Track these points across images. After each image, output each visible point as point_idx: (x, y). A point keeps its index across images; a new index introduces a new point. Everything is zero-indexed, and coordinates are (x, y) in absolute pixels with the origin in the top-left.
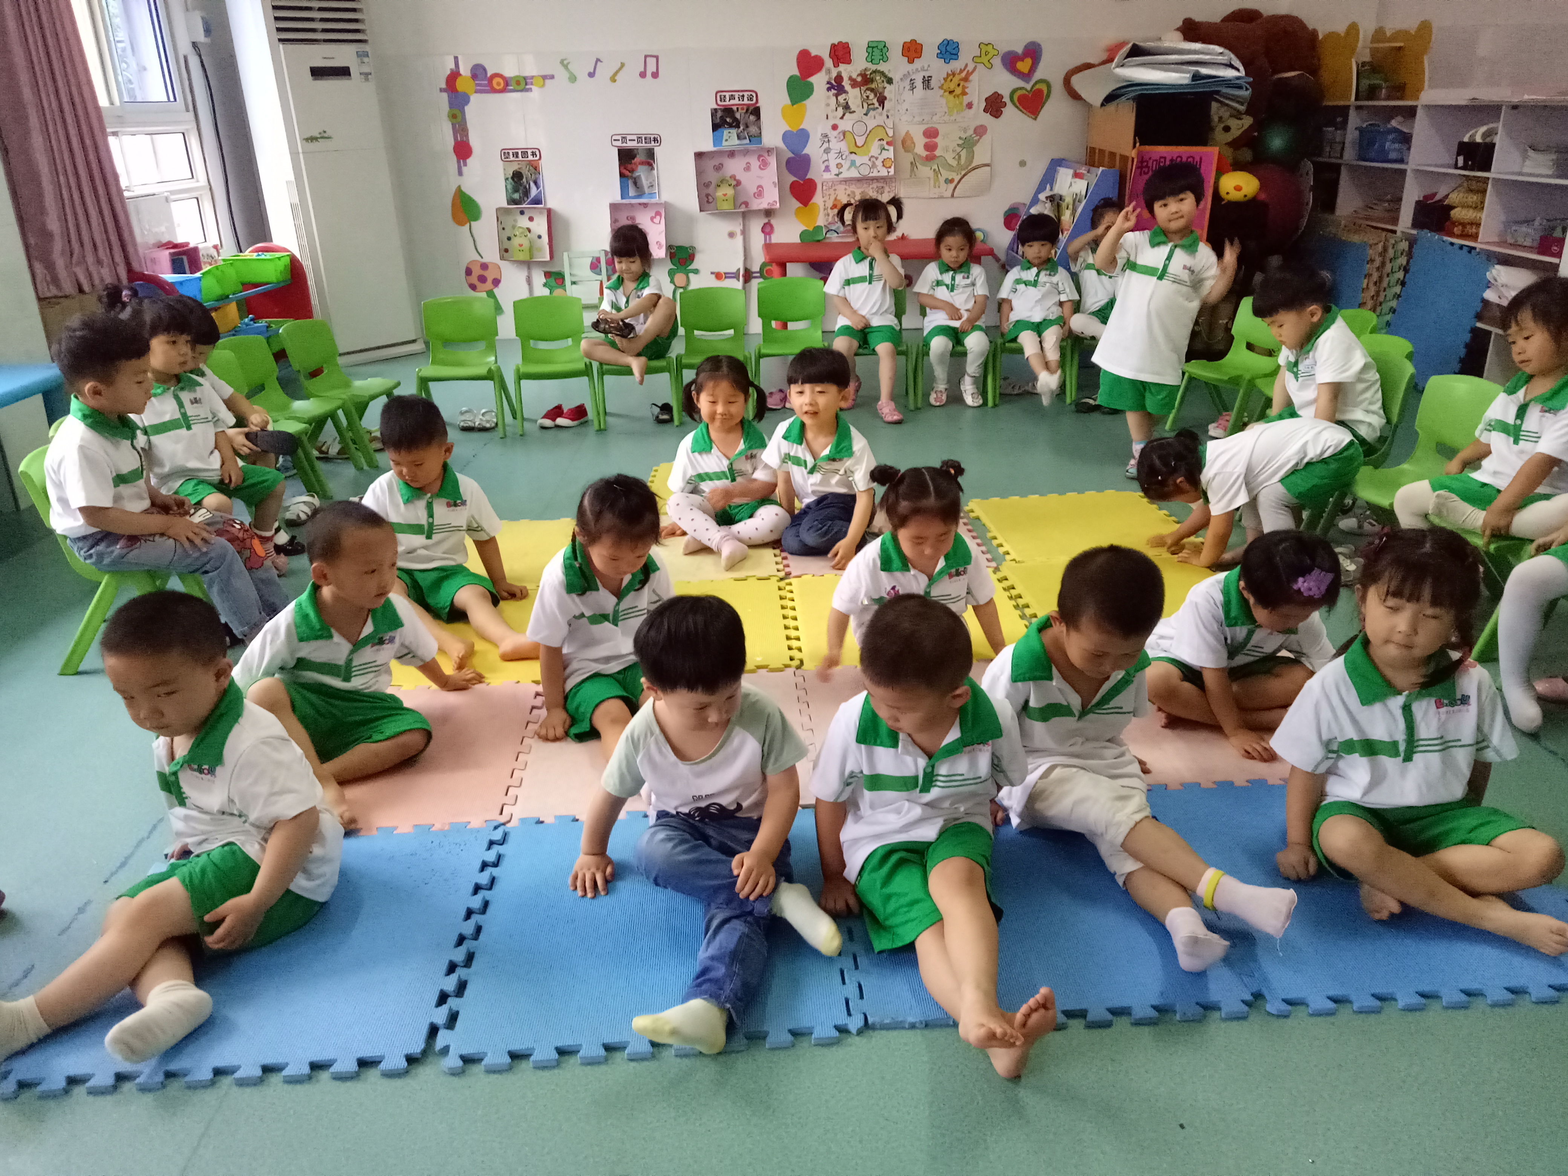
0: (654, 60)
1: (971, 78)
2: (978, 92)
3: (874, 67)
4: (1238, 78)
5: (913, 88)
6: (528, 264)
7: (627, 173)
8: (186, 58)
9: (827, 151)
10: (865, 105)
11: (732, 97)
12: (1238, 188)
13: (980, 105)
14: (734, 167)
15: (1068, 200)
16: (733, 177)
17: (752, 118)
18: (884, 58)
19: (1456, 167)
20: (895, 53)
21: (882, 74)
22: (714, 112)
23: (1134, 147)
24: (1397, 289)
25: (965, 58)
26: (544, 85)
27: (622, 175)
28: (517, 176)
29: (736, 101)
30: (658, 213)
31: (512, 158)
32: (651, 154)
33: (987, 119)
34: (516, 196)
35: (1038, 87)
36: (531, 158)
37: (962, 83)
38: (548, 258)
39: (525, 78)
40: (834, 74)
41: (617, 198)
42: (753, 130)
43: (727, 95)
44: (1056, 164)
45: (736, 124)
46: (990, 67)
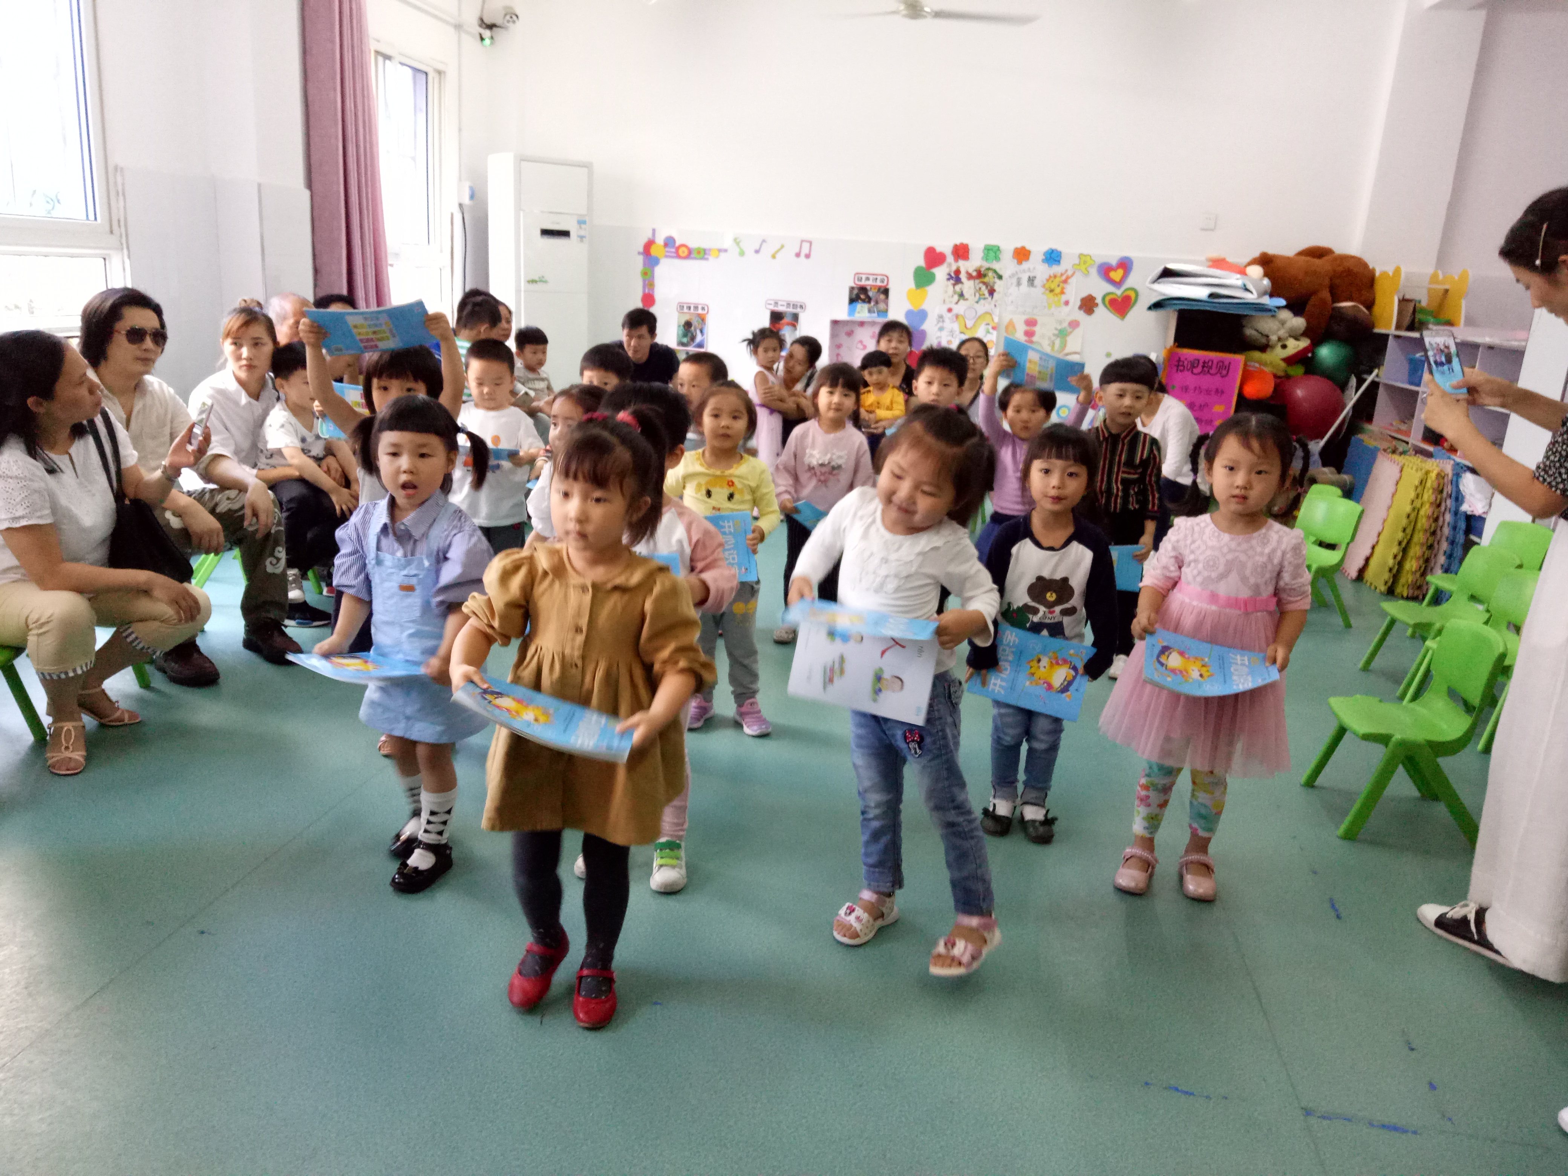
0: (808, 244)
1: (1070, 281)
2: (1075, 292)
3: (986, 265)
5: (1019, 284)
8: (452, 215)
9: (941, 329)
10: (977, 295)
11: (868, 279)
13: (1075, 302)
14: (863, 334)
16: (860, 342)
17: (882, 297)
18: (997, 259)
20: (1007, 255)
21: (995, 271)
22: (852, 289)
23: (1172, 348)
25: (1066, 265)
26: (717, 257)
28: (688, 325)
32: (796, 317)
33: (1081, 316)
34: (685, 340)
35: (1125, 294)
37: (1061, 285)
39: (705, 250)
40: (954, 268)
42: (882, 306)
43: (864, 277)
45: (868, 300)
46: (1087, 274)
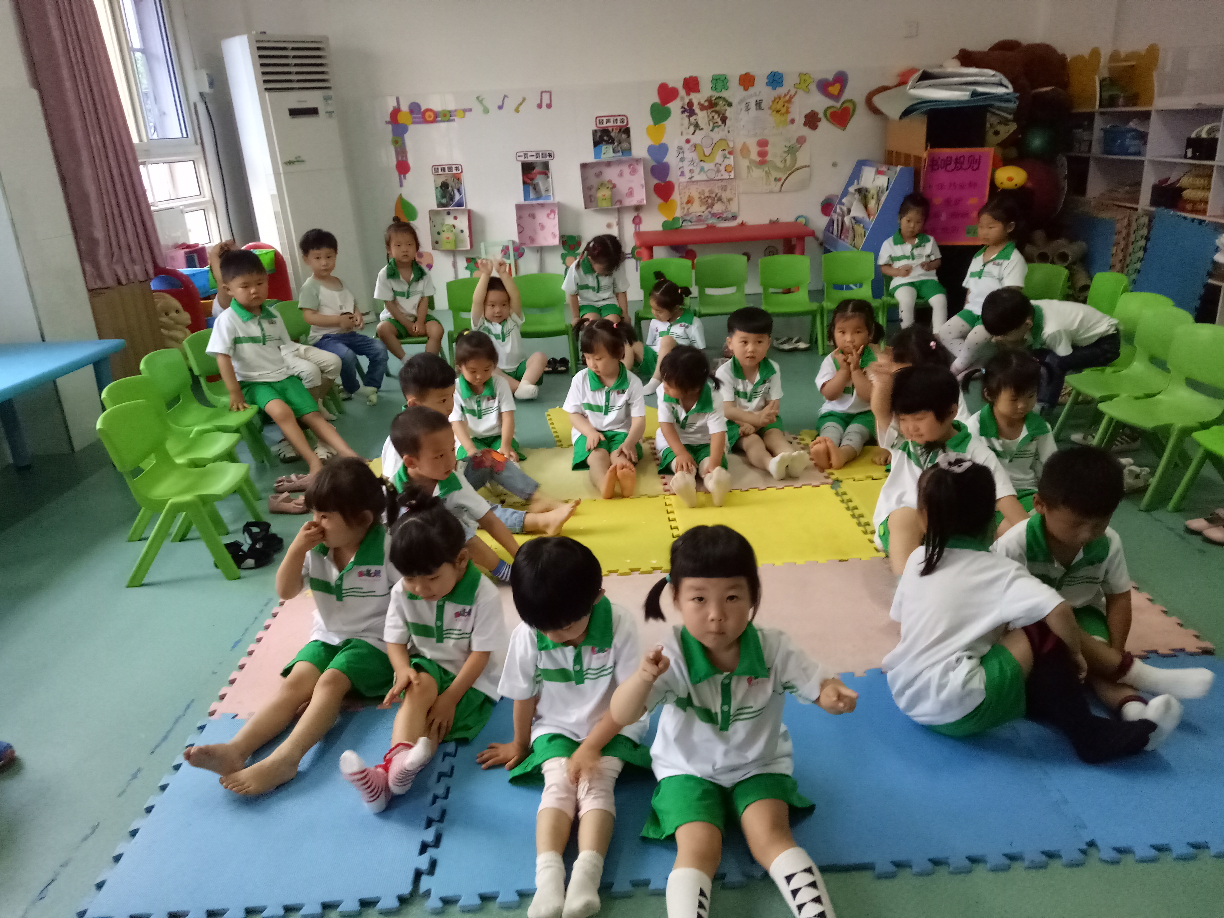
0: (548, 95)
1: (793, 100)
2: (799, 110)
3: (716, 94)
4: (1008, 94)
5: (748, 109)
6: (454, 253)
7: (529, 181)
8: (195, 105)
9: (682, 160)
10: (711, 124)
11: (608, 121)
12: (1010, 179)
13: (800, 120)
14: (610, 174)
15: (873, 192)
16: (610, 181)
17: (624, 136)
18: (725, 87)
19: (1185, 157)
20: (734, 83)
21: (724, 99)
22: (595, 132)
23: (926, 149)
24: (1141, 254)
25: (788, 85)
26: (463, 117)
27: (524, 183)
28: (444, 186)
29: (611, 124)
30: (553, 211)
31: (440, 172)
32: (546, 166)
33: (806, 131)
34: (444, 201)
35: (845, 105)
36: (454, 171)
37: (786, 105)
38: (469, 247)
39: (450, 112)
40: (687, 101)
41: (521, 200)
42: (625, 145)
43: (605, 119)
44: (861, 164)
45: (611, 141)
46: (808, 92)
